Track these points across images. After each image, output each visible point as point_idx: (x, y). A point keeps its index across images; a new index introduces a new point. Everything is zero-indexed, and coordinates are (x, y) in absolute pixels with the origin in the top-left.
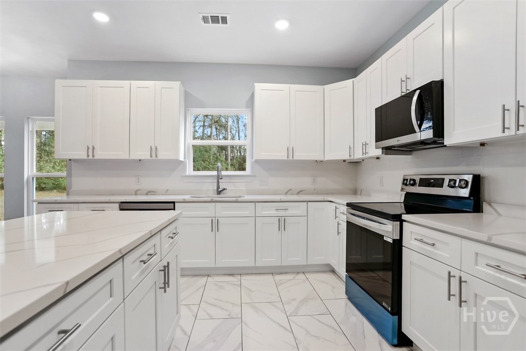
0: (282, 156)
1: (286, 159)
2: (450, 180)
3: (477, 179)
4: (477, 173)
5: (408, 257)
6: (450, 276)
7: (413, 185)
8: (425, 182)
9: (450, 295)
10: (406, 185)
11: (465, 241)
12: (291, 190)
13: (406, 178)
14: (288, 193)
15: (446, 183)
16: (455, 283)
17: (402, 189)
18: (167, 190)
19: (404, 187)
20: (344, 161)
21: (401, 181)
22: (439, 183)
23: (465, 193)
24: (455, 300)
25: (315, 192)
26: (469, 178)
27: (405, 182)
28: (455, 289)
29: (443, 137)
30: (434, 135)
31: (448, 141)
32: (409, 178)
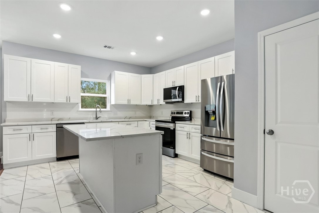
0: (126, 102)
1: (127, 104)
2: (185, 112)
3: (191, 112)
4: (191, 110)
5: (177, 132)
6: (187, 133)
7: (175, 114)
8: (178, 113)
9: (187, 138)
10: (172, 114)
11: (190, 125)
12: (126, 117)
13: (172, 112)
14: (126, 118)
15: (184, 113)
16: (188, 135)
17: (171, 115)
18: (70, 118)
19: (172, 115)
20: (146, 105)
21: (171, 113)
22: (182, 113)
23: (188, 115)
24: (188, 139)
25: (136, 118)
26: (189, 111)
27: (172, 113)
28: (188, 137)
29: (184, 101)
30: (182, 100)
31: (185, 102)
32: (173, 112)
